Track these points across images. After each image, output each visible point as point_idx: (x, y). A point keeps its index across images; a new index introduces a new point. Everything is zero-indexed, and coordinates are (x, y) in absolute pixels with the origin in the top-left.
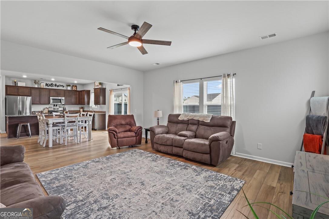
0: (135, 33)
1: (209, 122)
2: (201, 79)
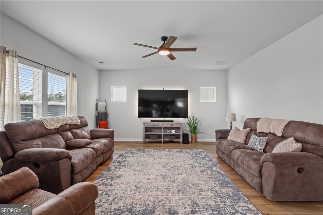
0: (164, 43)
1: (80, 123)
2: (45, 68)
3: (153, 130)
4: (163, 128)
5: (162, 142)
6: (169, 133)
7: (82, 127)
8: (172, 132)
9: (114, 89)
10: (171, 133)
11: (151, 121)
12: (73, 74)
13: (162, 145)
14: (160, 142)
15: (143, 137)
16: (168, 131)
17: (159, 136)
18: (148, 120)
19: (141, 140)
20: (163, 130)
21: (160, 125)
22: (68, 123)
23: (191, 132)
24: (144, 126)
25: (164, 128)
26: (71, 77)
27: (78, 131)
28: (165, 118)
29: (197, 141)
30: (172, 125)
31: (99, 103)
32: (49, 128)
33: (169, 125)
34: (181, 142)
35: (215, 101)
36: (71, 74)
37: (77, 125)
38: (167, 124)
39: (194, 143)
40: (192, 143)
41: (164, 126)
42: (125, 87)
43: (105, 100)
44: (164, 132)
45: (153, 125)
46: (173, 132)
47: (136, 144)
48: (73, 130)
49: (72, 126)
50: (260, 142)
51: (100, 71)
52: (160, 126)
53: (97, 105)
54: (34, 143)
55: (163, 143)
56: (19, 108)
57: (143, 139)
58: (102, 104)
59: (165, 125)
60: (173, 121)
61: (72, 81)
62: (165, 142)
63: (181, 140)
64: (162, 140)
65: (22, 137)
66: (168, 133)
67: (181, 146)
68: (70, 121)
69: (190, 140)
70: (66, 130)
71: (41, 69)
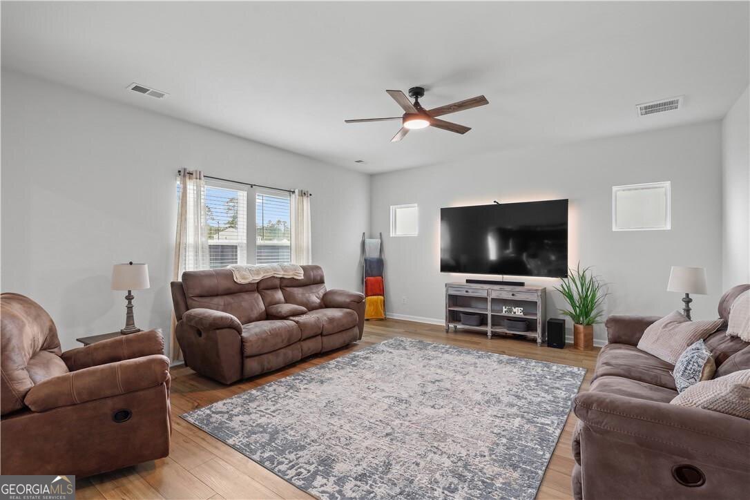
1: (303, 278)
2: (252, 187)
3: (474, 303)
4: (489, 299)
5: (489, 334)
6: (507, 314)
7: (310, 285)
8: (515, 313)
9: (398, 210)
10: (512, 315)
11: (468, 281)
12: (302, 191)
13: (489, 342)
14: (484, 334)
15: (444, 317)
16: (504, 309)
17: (482, 320)
18: (460, 278)
19: (442, 322)
20: (489, 304)
21: (482, 291)
22: (275, 275)
23: (576, 318)
24: (447, 291)
25: (492, 299)
26: (297, 197)
27: (298, 292)
28: (505, 276)
29: (594, 345)
30: (513, 295)
31: (368, 241)
32: (238, 281)
33: (505, 293)
34: (539, 340)
35: (669, 227)
36: (297, 191)
37: (298, 280)
38: (501, 290)
39: (582, 349)
40: (577, 349)
41: (494, 295)
42: (416, 205)
43: (381, 234)
44: (492, 311)
45: (467, 292)
46: (518, 312)
47: (431, 330)
48: (288, 289)
49: (285, 282)
50: (688, 365)
51: (372, 177)
52: (484, 294)
53: (363, 244)
54: (213, 302)
55: (490, 337)
56: (207, 250)
57: (445, 321)
58: (373, 243)
59: (496, 292)
60: (522, 284)
61: (298, 204)
62: (495, 336)
63: (538, 335)
64: (489, 329)
65: (197, 291)
66: (504, 313)
67: (538, 352)
68: (282, 273)
69: (569, 339)
70: (274, 288)
71: (243, 190)
